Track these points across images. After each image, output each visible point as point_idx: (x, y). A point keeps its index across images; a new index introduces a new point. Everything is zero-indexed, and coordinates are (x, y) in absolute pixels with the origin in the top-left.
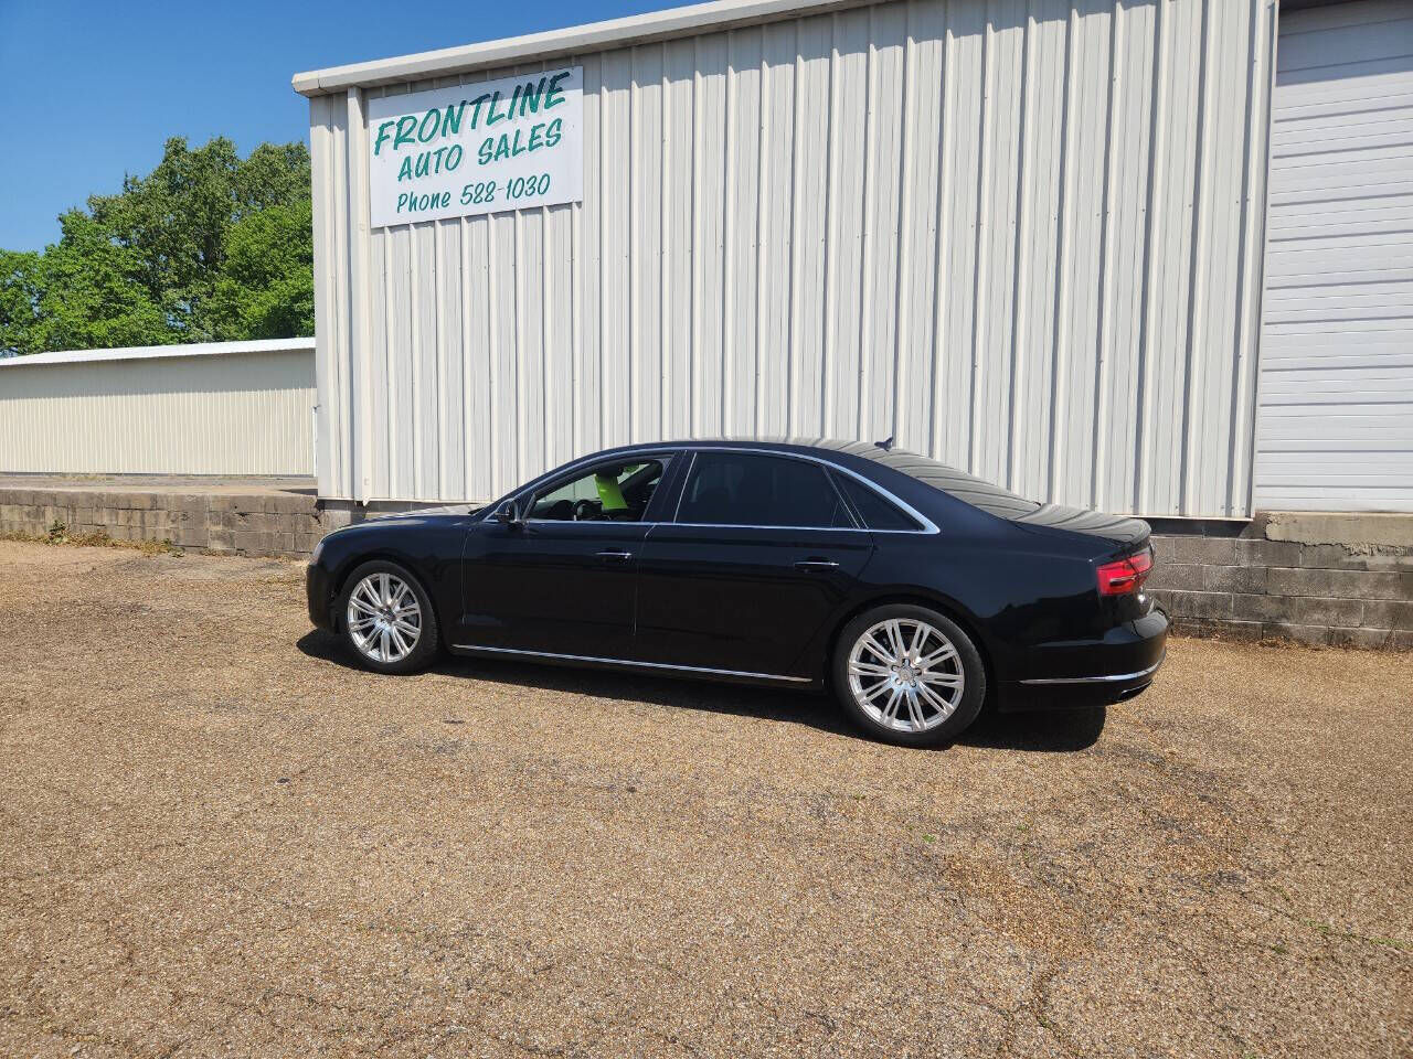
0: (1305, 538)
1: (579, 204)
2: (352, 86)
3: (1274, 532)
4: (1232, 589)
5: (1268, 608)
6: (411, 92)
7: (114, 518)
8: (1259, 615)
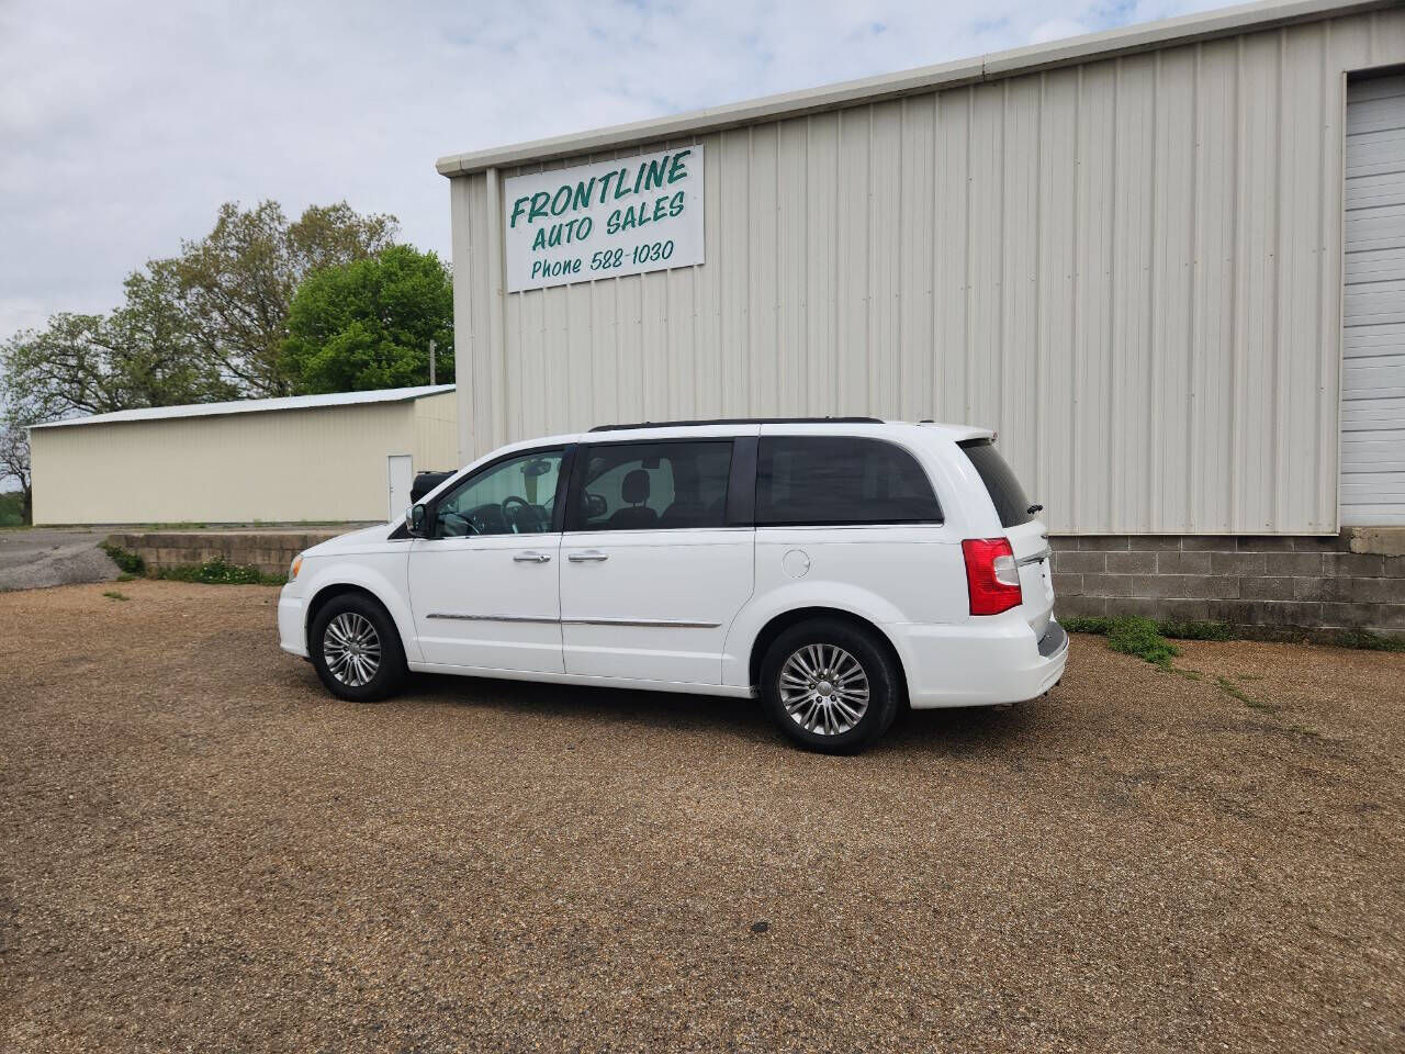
0: (1387, 550)
1: (701, 265)
2: (490, 167)
3: (1357, 546)
4: (1321, 598)
5: (1356, 615)
6: (545, 171)
7: (266, 558)
8: (1346, 621)
